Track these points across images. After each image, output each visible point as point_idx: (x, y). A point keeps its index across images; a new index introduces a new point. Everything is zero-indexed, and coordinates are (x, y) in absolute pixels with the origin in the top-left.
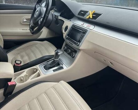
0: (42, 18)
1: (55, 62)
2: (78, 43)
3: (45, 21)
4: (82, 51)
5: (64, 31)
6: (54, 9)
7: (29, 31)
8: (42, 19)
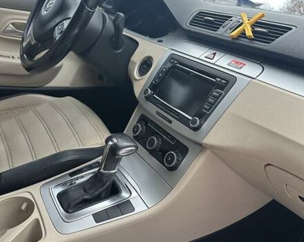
0: (68, 21)
1: (105, 179)
2: (194, 122)
3: (76, 31)
4: (208, 152)
5: (136, 74)
6: (104, 4)
7: (19, 61)
8: (66, 24)
